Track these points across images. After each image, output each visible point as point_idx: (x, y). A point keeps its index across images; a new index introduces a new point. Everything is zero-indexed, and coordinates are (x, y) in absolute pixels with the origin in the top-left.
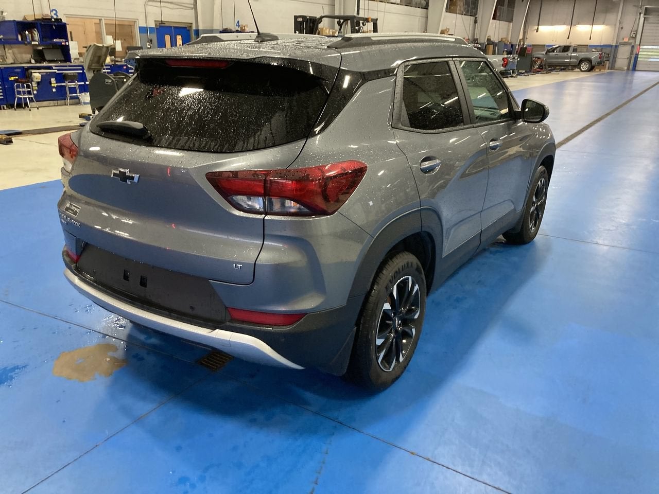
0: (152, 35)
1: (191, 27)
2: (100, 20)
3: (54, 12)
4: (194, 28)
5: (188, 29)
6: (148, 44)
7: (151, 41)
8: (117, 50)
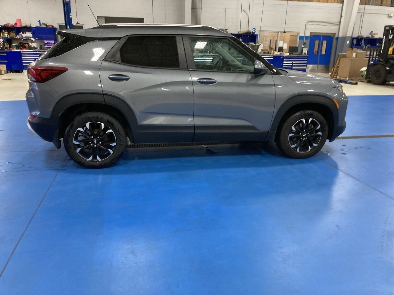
0: (306, 40)
1: (334, 35)
2: (278, 33)
3: (254, 29)
4: (336, 36)
5: (332, 37)
6: (303, 45)
7: (305, 44)
8: (284, 48)
